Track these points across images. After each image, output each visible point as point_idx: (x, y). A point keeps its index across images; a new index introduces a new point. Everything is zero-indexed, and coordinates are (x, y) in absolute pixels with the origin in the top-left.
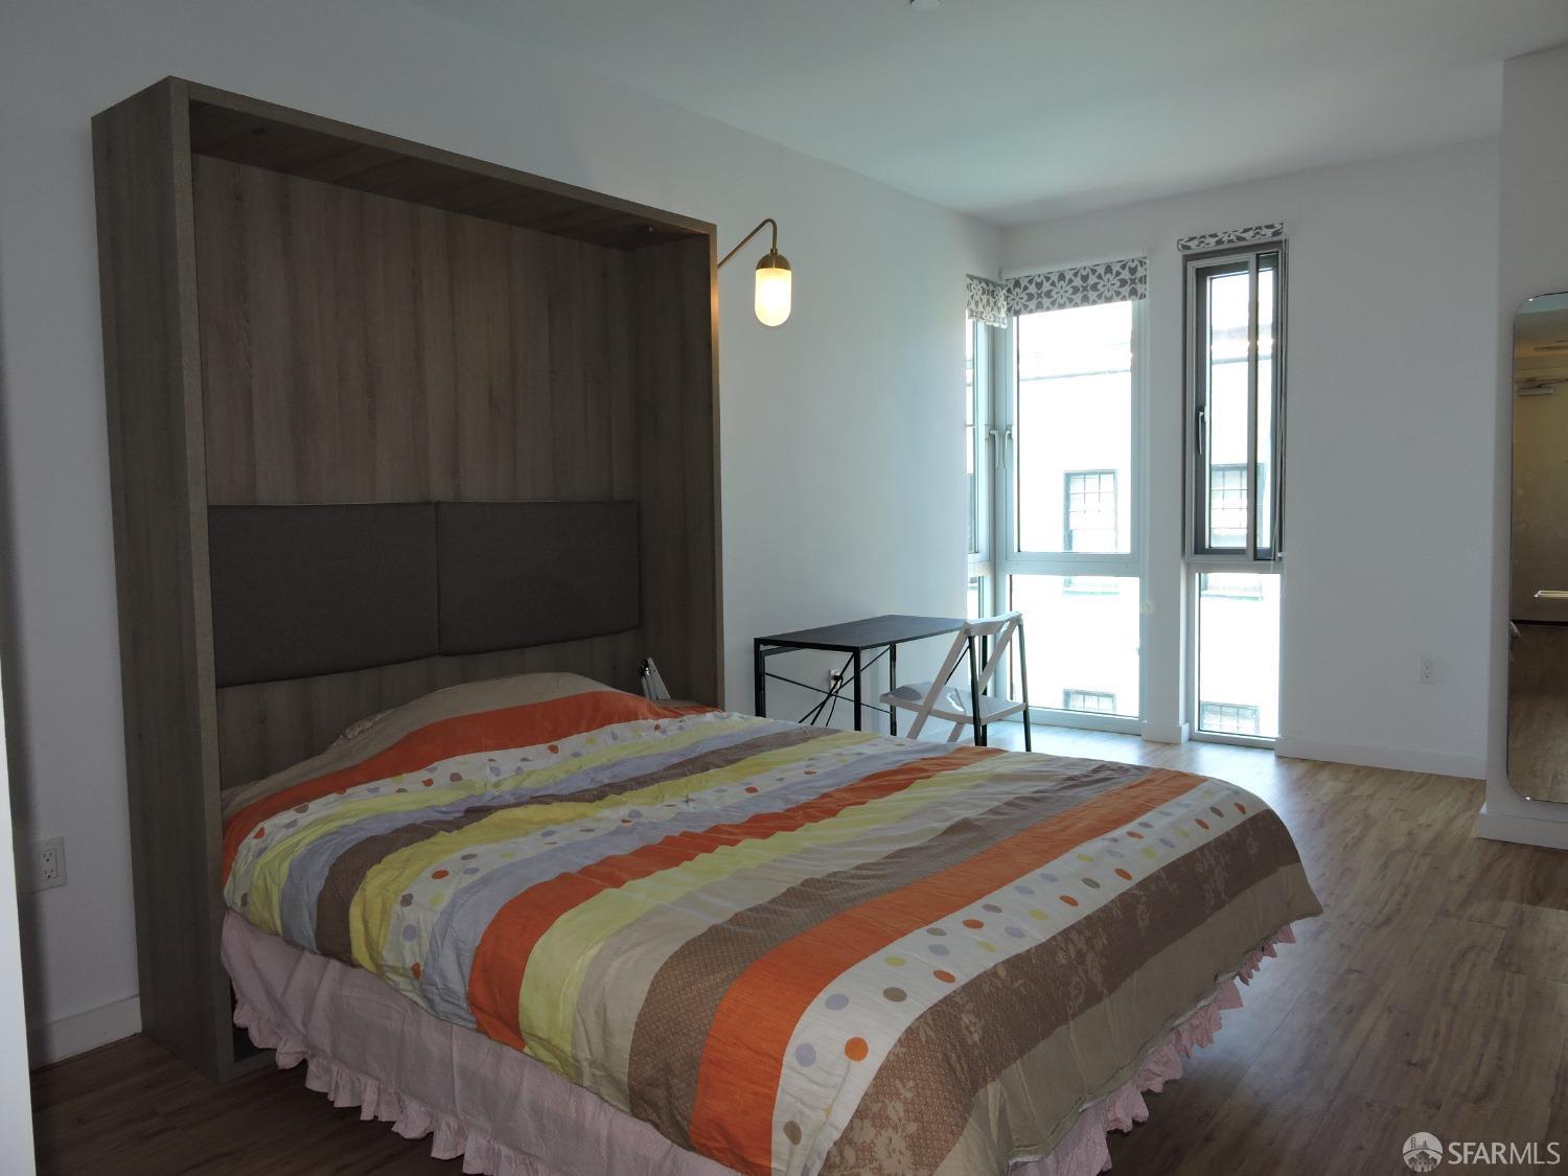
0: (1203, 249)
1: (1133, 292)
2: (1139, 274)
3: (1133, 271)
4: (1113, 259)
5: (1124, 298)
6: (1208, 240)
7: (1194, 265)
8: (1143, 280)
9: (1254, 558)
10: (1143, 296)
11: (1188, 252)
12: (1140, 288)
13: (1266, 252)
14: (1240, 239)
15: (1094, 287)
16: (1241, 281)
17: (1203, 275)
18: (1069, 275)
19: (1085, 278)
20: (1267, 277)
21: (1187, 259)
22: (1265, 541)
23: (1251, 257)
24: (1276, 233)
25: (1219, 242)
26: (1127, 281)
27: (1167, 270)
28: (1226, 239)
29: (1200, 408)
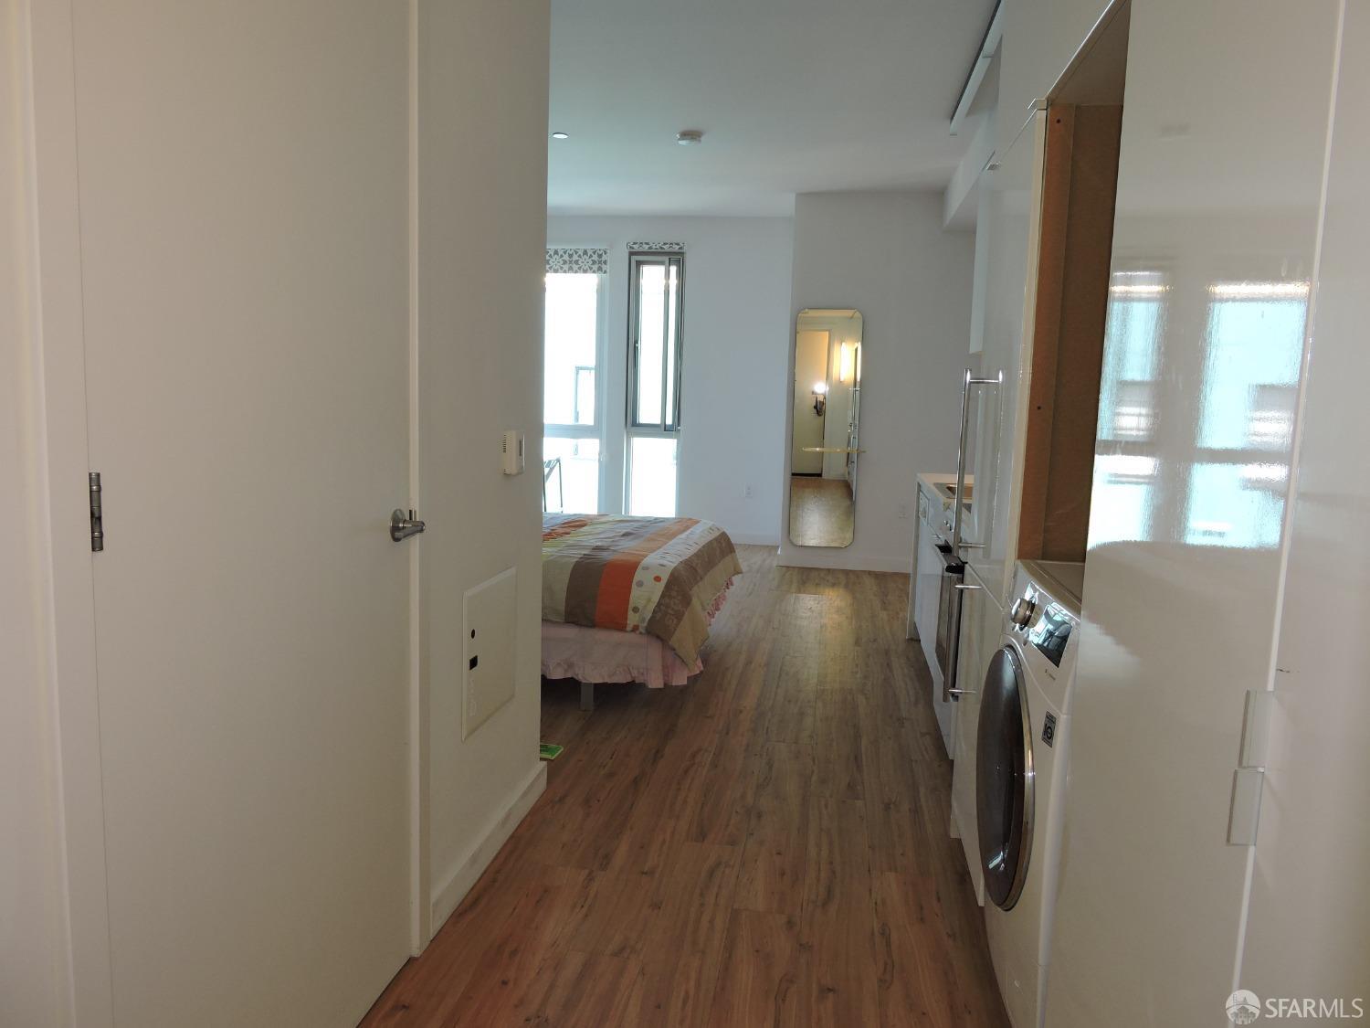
0: (641, 250)
1: (600, 269)
2: (603, 259)
3: (600, 256)
4: (588, 247)
5: (594, 272)
6: (644, 246)
7: (634, 258)
8: (605, 262)
9: (663, 430)
10: (605, 272)
11: (632, 250)
12: (604, 267)
13: (674, 256)
14: (661, 248)
15: (577, 262)
16: (660, 269)
17: (639, 264)
18: (561, 253)
19: (571, 256)
20: (673, 269)
21: (631, 254)
22: (669, 421)
23: (666, 259)
24: (680, 248)
25: (650, 248)
26: (596, 262)
27: (619, 258)
28: (654, 247)
29: (636, 342)
